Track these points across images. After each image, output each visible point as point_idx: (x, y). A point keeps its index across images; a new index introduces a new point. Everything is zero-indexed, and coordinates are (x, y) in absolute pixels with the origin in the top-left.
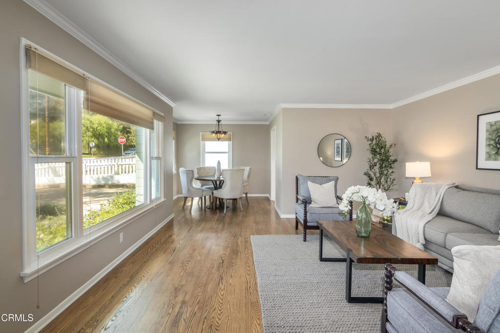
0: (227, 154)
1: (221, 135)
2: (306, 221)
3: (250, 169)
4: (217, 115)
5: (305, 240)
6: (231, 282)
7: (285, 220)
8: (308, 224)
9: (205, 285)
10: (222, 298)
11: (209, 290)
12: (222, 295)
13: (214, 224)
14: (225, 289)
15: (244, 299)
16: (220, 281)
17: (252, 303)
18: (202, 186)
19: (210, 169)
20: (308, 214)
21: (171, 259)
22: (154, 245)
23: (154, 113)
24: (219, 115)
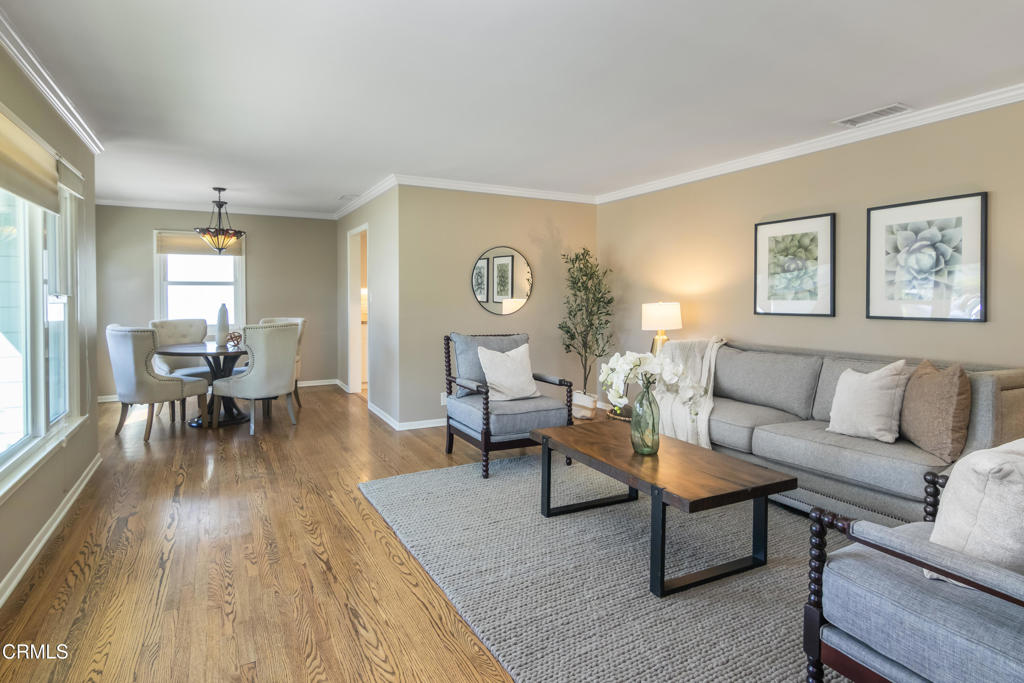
0: (232, 288)
1: (227, 240)
2: (487, 433)
3: (305, 322)
4: (215, 189)
5: (486, 476)
6: (384, 616)
7: (408, 433)
8: (494, 439)
9: (319, 643)
10: (390, 669)
11: (339, 656)
12: (385, 662)
13: (239, 467)
14: (382, 639)
15: (447, 654)
16: (356, 621)
17: (472, 660)
18: (171, 372)
19: (191, 326)
20: (492, 418)
21: (165, 591)
22: (81, 559)
23: (58, 166)
24: (220, 190)
